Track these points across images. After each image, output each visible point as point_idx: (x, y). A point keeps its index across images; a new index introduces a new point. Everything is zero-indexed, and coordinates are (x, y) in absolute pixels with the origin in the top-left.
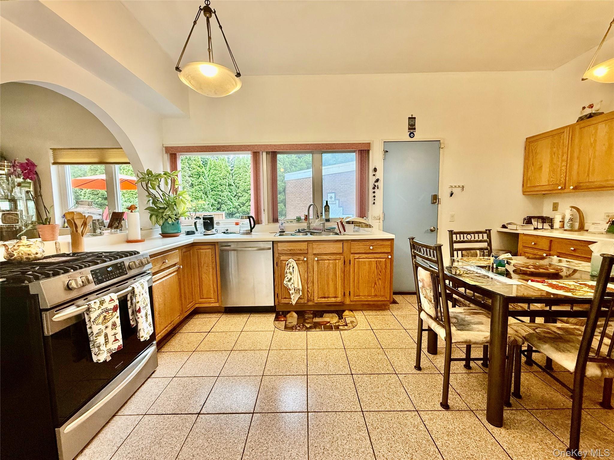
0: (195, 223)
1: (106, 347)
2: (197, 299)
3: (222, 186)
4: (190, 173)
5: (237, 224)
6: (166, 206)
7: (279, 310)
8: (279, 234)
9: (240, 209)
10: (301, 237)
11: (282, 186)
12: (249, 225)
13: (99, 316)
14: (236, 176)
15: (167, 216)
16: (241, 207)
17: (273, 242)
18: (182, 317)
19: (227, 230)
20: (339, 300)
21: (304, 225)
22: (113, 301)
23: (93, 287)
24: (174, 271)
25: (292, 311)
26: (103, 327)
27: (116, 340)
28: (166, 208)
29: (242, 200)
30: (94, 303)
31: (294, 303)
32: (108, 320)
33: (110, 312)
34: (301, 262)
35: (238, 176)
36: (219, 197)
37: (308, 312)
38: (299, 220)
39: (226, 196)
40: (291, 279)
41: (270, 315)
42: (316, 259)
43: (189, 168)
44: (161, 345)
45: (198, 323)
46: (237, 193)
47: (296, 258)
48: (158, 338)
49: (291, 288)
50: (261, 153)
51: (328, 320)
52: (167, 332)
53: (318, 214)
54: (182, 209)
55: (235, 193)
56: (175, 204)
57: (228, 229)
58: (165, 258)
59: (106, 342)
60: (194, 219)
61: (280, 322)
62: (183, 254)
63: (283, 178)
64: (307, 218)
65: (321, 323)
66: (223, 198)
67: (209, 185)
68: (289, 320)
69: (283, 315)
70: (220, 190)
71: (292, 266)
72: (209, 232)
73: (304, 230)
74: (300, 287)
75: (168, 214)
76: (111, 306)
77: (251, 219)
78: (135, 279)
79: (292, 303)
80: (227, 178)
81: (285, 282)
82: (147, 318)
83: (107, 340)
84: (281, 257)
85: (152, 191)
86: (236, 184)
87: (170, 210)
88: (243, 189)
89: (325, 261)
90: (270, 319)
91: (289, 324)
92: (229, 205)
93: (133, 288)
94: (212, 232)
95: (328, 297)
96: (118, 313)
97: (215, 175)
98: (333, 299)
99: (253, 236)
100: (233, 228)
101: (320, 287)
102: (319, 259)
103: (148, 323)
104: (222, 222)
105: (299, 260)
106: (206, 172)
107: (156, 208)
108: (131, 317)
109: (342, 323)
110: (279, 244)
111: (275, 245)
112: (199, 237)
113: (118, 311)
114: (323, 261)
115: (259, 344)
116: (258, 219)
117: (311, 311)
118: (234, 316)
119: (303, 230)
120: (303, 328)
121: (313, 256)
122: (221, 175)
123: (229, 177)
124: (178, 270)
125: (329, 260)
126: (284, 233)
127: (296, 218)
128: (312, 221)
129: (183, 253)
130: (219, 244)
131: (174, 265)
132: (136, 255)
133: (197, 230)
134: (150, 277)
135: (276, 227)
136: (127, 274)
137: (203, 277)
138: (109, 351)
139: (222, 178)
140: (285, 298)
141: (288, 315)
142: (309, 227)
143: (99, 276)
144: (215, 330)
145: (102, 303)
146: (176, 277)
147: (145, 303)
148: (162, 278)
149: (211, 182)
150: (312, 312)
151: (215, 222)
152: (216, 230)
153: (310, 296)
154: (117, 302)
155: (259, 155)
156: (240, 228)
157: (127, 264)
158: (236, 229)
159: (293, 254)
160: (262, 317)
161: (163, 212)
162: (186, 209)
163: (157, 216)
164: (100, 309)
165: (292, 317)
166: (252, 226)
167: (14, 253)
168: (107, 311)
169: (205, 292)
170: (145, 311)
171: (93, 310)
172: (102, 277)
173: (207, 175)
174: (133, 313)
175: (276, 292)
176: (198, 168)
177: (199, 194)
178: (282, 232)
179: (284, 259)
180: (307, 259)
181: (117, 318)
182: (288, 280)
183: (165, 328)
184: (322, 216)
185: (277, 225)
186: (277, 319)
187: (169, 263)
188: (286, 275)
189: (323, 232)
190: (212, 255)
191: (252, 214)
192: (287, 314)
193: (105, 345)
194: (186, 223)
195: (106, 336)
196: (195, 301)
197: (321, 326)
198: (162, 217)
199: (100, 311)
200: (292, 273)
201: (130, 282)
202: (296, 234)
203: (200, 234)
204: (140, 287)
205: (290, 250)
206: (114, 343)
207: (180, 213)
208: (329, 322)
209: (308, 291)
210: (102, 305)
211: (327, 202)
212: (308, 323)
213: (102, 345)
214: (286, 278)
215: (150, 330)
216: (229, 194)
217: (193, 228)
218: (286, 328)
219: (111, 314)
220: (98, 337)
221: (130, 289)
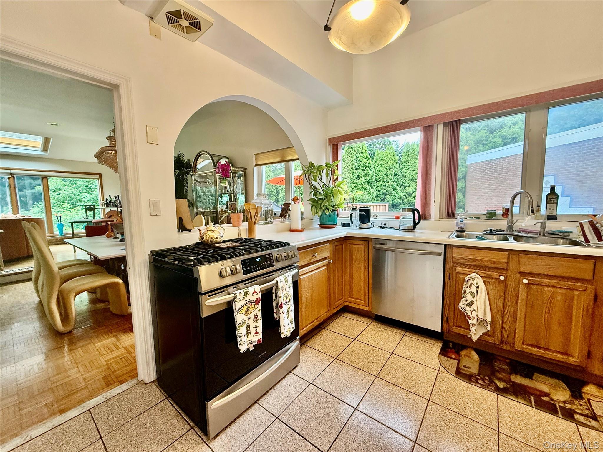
0: (351, 215)
1: (248, 337)
2: (346, 297)
3: (387, 176)
4: (357, 165)
5: (397, 218)
6: (324, 197)
7: (448, 339)
8: (456, 234)
9: (406, 200)
10: (495, 243)
11: (462, 171)
12: (412, 219)
13: (243, 306)
14: (404, 164)
15: (325, 207)
16: (407, 198)
17: (445, 246)
18: (329, 314)
19: (385, 224)
20: (573, 360)
21: (503, 224)
22: (256, 294)
23: (241, 276)
24: (324, 265)
25: (470, 347)
26: (246, 318)
27: (257, 333)
28: (325, 199)
29: (408, 190)
30: (239, 294)
31: (475, 338)
32: (251, 311)
33: (253, 304)
34: (493, 280)
35: (406, 165)
36: (384, 188)
37: (500, 358)
38: (491, 215)
39: (391, 187)
40: (472, 303)
41: (434, 342)
42: (525, 281)
43: (356, 161)
44: (305, 339)
45: (345, 323)
46: (403, 183)
47: (485, 273)
48: (302, 333)
49: (471, 317)
50: (435, 125)
51: (545, 389)
52: (312, 327)
53: (532, 207)
54: (339, 200)
55: (401, 183)
56: (333, 195)
57: (386, 222)
58: (314, 251)
59: (248, 333)
60: (349, 211)
61: (449, 359)
62: (334, 248)
63: (464, 162)
64: (506, 213)
65: (528, 390)
66: (388, 189)
67: (374, 176)
68: (465, 362)
69: (455, 349)
70: (386, 180)
71: (475, 284)
72: (364, 226)
73: (501, 231)
74: (489, 318)
75: (325, 205)
76: (254, 298)
77: (416, 212)
78: (282, 272)
79: (471, 337)
80: (394, 168)
81: (461, 305)
82: (288, 314)
83: (249, 331)
84: (458, 268)
85: (313, 183)
86: (403, 173)
87: (327, 201)
88: (411, 178)
89: (546, 288)
90: (434, 349)
91: (464, 368)
92: (393, 195)
93: (277, 282)
94: (368, 225)
95: (548, 350)
96: (260, 306)
97: (381, 165)
98: (559, 356)
99: (417, 234)
100: (392, 222)
101: (528, 327)
102: (530, 282)
103: (290, 319)
104: (380, 214)
105: (488, 277)
106: (372, 163)
107: (316, 199)
108: (275, 310)
109: (582, 410)
110: (455, 250)
111: (448, 250)
112: (354, 231)
113: (260, 304)
114: (541, 287)
115: (413, 383)
116: (425, 212)
117: (507, 359)
118: (385, 327)
119: (499, 231)
120: (489, 385)
121: (519, 276)
122: (387, 165)
123: (396, 166)
124: (328, 264)
125: (553, 286)
126: (464, 234)
127: (486, 213)
128: (518, 218)
129: (334, 246)
130: (373, 241)
131: (325, 259)
132: (287, 247)
133: (352, 223)
134: (297, 270)
135: (453, 224)
136: (274, 266)
137: (354, 275)
138: (251, 342)
139: (388, 168)
140: (460, 327)
141: (463, 353)
142: (511, 228)
143: (248, 266)
144: (361, 338)
145: (246, 294)
146: (325, 272)
147: (288, 299)
148: (311, 271)
149: (377, 173)
150: (507, 361)
151: (372, 215)
152: (373, 224)
153: (506, 336)
154: (259, 295)
155: (433, 130)
156: (400, 223)
157: (275, 255)
158: (396, 223)
159: (477, 267)
160: (422, 342)
161: (321, 203)
162: (343, 201)
163: (316, 207)
164: (244, 300)
165: (470, 357)
166: (417, 221)
167: (204, 237)
168: (250, 302)
169: (355, 291)
170: (288, 306)
171: (237, 300)
172: (251, 267)
173: (373, 166)
174: (277, 307)
175: (446, 314)
176: (365, 160)
177: (364, 185)
178: (461, 233)
179: (463, 272)
180: (506, 278)
181: (259, 311)
182: (467, 303)
183: (311, 323)
184: (539, 210)
185: (453, 222)
186: (444, 352)
187: (318, 256)
188: (463, 295)
189: (541, 237)
190: (365, 252)
191: (418, 206)
192: (462, 350)
193: (246, 336)
194: (343, 216)
195: (248, 327)
196: (345, 298)
197: (530, 397)
198: (321, 208)
199: (244, 302)
200: (476, 295)
201: (276, 274)
202: (485, 236)
203: (355, 227)
204: (284, 282)
205: (474, 260)
206: (255, 335)
207: (337, 203)
208: (547, 395)
209: (503, 327)
210: (246, 296)
211: (553, 188)
212: (500, 380)
213: (243, 336)
214: (463, 299)
215: (291, 327)
216: (395, 184)
217: (348, 221)
218: (459, 373)
219: (253, 306)
220: (240, 328)
221: (274, 282)
